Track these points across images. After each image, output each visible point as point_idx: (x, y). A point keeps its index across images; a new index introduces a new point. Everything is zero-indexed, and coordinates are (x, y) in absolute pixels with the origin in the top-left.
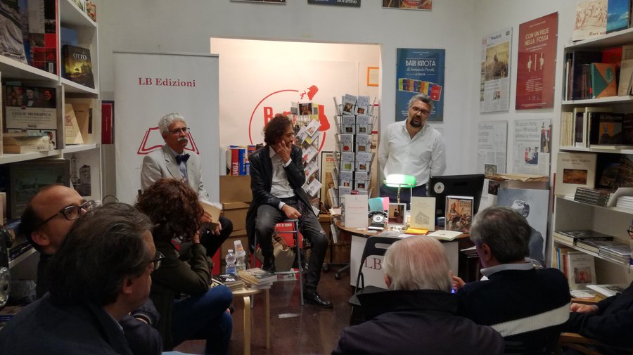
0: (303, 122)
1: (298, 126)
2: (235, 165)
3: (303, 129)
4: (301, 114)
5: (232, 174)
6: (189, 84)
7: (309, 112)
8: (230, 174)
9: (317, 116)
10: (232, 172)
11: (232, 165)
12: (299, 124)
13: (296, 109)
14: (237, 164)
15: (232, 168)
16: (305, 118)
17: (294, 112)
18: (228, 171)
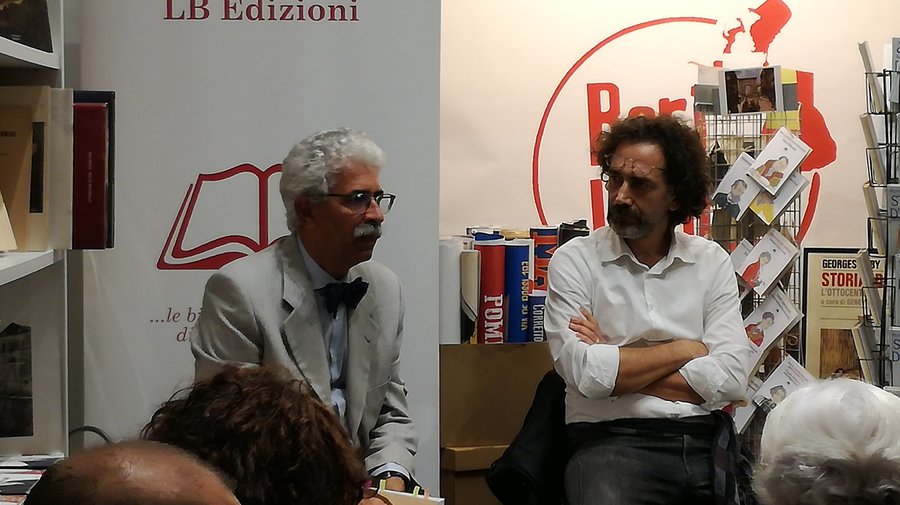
0: (738, 139)
1: (720, 155)
2: (492, 305)
3: (740, 167)
4: (732, 109)
5: (481, 339)
6: (336, 13)
7: (763, 102)
8: (474, 340)
9: (794, 115)
10: (482, 331)
11: (483, 306)
12: (723, 146)
13: (715, 91)
14: (498, 300)
15: (481, 317)
16: (747, 125)
17: (706, 102)
18: (467, 327)
